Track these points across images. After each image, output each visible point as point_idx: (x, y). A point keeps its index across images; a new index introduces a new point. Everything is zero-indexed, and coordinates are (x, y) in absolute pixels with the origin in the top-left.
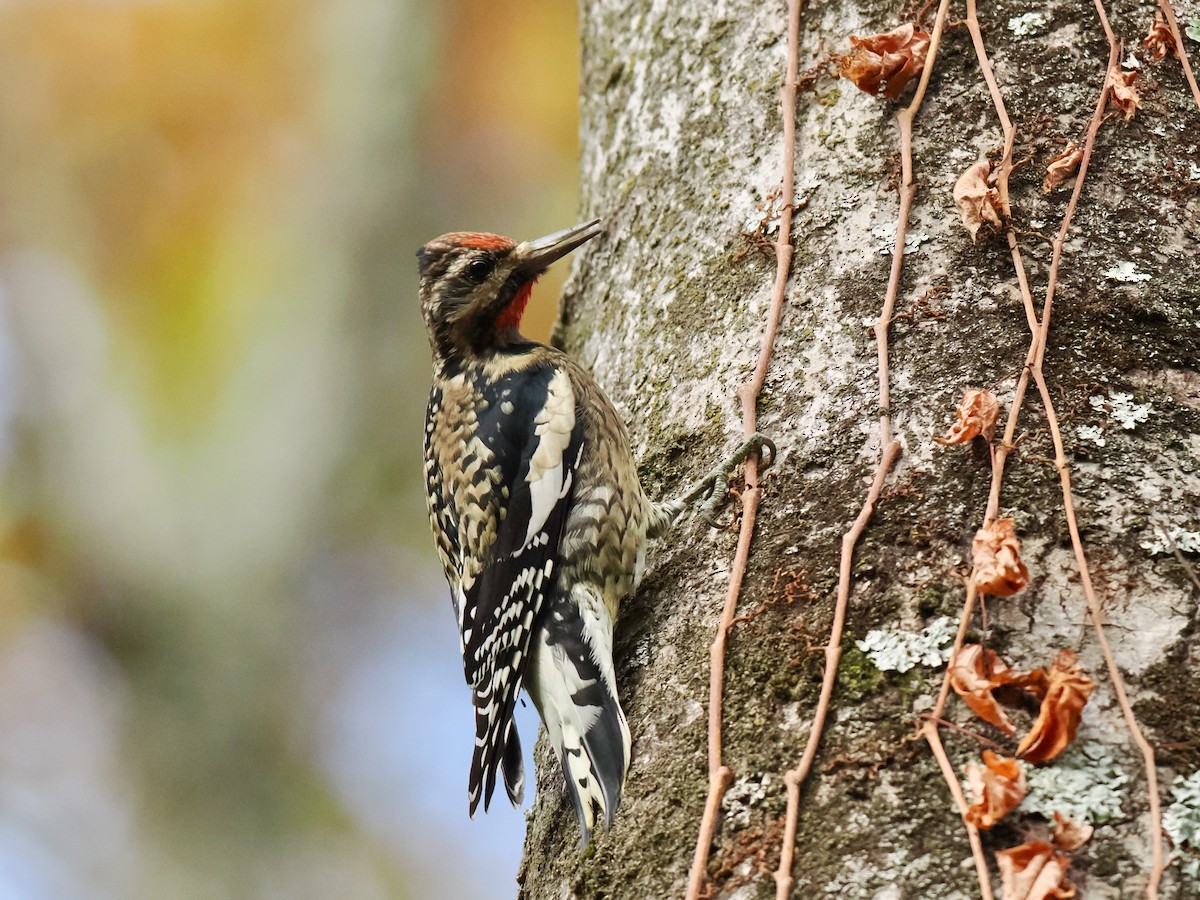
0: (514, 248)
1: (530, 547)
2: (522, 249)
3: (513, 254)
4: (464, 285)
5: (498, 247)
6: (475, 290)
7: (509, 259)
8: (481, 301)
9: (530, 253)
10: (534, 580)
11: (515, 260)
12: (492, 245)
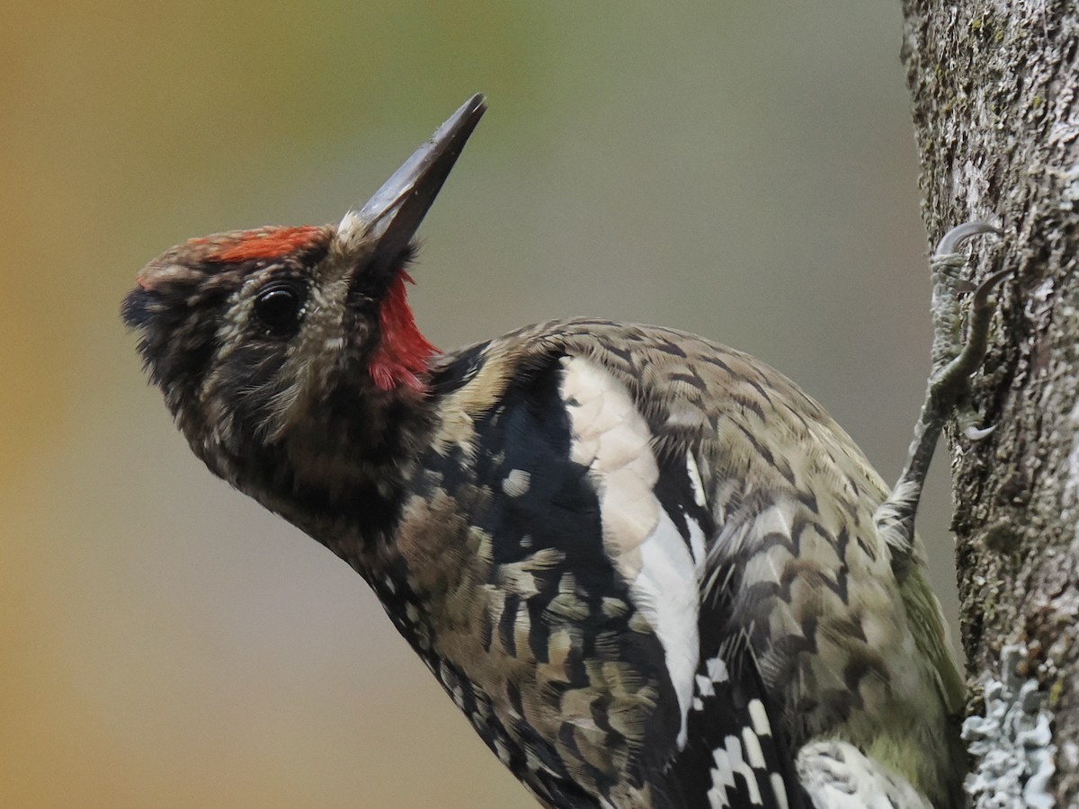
0: (331, 236)
1: (699, 705)
2: (347, 228)
3: (335, 247)
4: (262, 353)
5: (299, 245)
6: (291, 350)
7: (331, 260)
8: (316, 368)
9: (369, 230)
10: (745, 758)
11: (345, 259)
12: (287, 244)
